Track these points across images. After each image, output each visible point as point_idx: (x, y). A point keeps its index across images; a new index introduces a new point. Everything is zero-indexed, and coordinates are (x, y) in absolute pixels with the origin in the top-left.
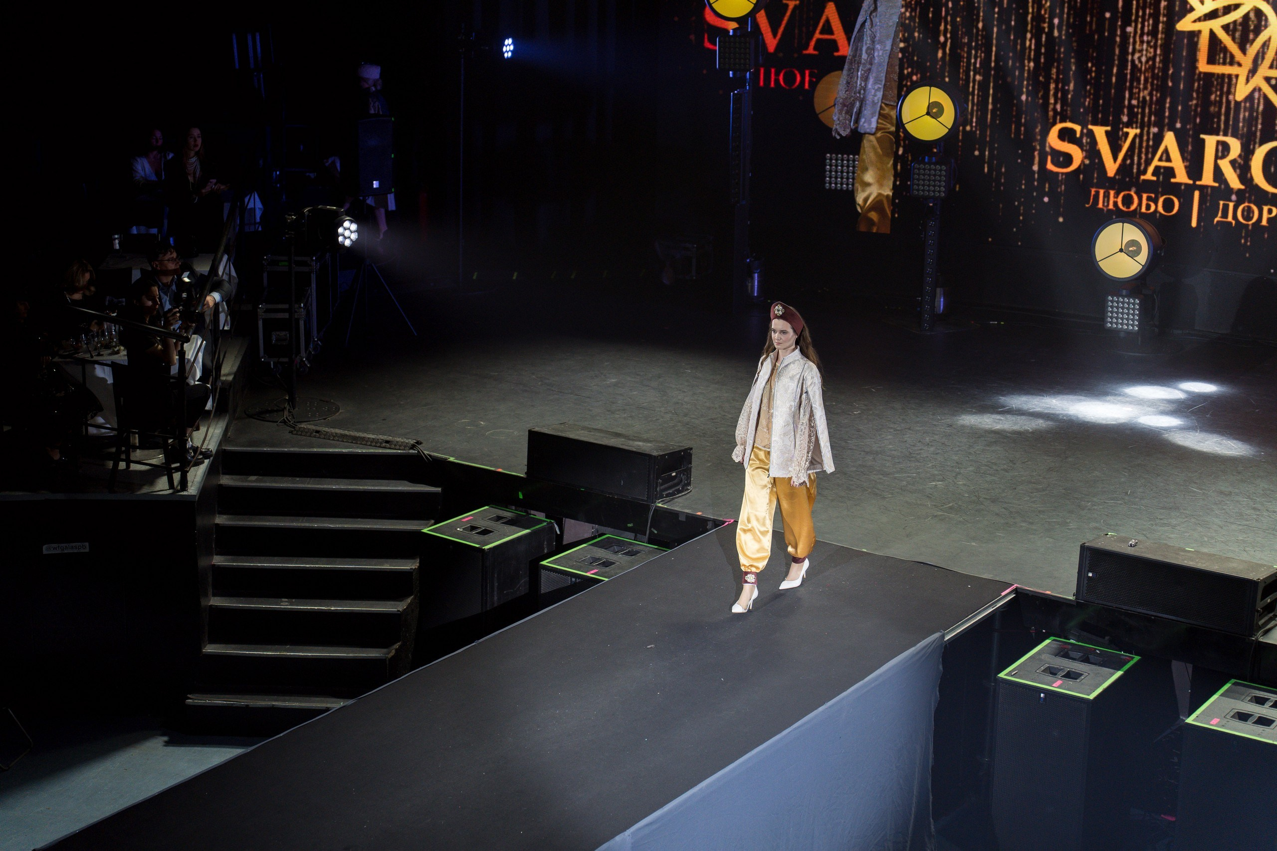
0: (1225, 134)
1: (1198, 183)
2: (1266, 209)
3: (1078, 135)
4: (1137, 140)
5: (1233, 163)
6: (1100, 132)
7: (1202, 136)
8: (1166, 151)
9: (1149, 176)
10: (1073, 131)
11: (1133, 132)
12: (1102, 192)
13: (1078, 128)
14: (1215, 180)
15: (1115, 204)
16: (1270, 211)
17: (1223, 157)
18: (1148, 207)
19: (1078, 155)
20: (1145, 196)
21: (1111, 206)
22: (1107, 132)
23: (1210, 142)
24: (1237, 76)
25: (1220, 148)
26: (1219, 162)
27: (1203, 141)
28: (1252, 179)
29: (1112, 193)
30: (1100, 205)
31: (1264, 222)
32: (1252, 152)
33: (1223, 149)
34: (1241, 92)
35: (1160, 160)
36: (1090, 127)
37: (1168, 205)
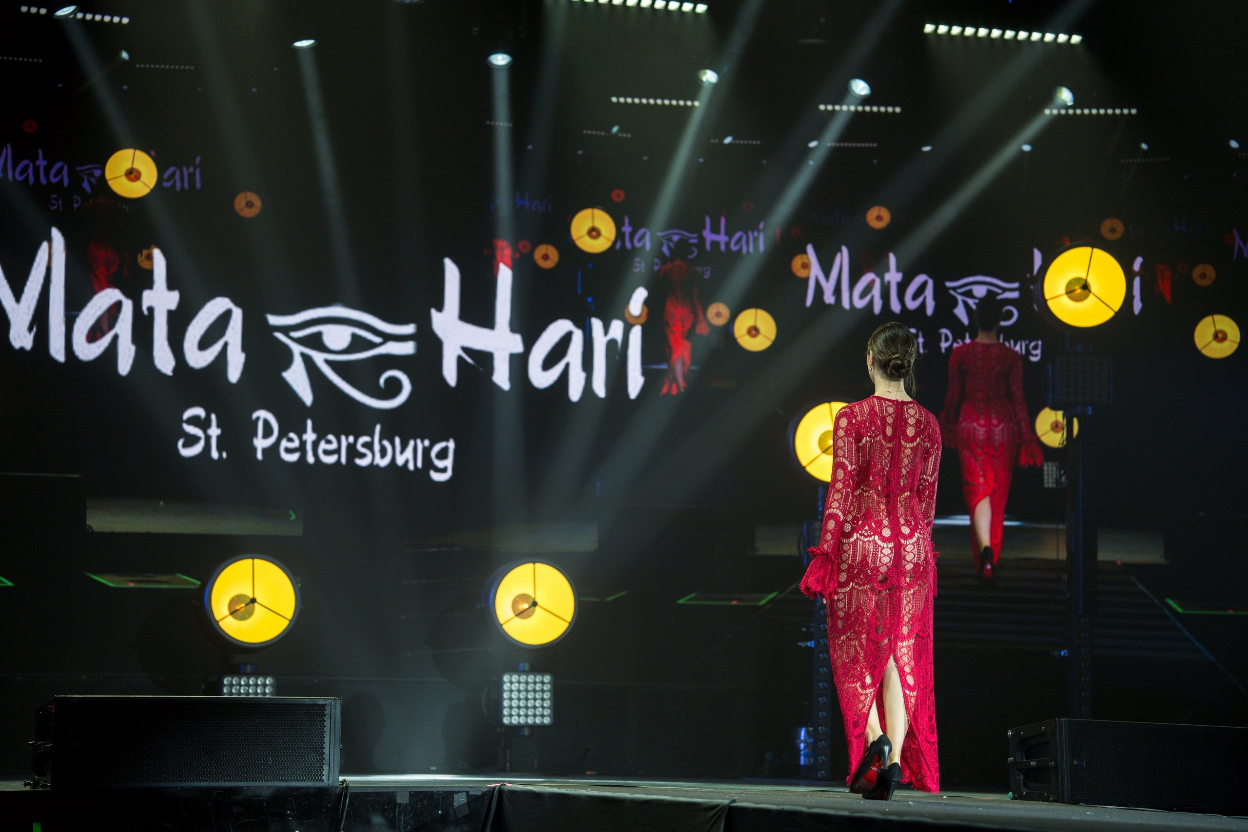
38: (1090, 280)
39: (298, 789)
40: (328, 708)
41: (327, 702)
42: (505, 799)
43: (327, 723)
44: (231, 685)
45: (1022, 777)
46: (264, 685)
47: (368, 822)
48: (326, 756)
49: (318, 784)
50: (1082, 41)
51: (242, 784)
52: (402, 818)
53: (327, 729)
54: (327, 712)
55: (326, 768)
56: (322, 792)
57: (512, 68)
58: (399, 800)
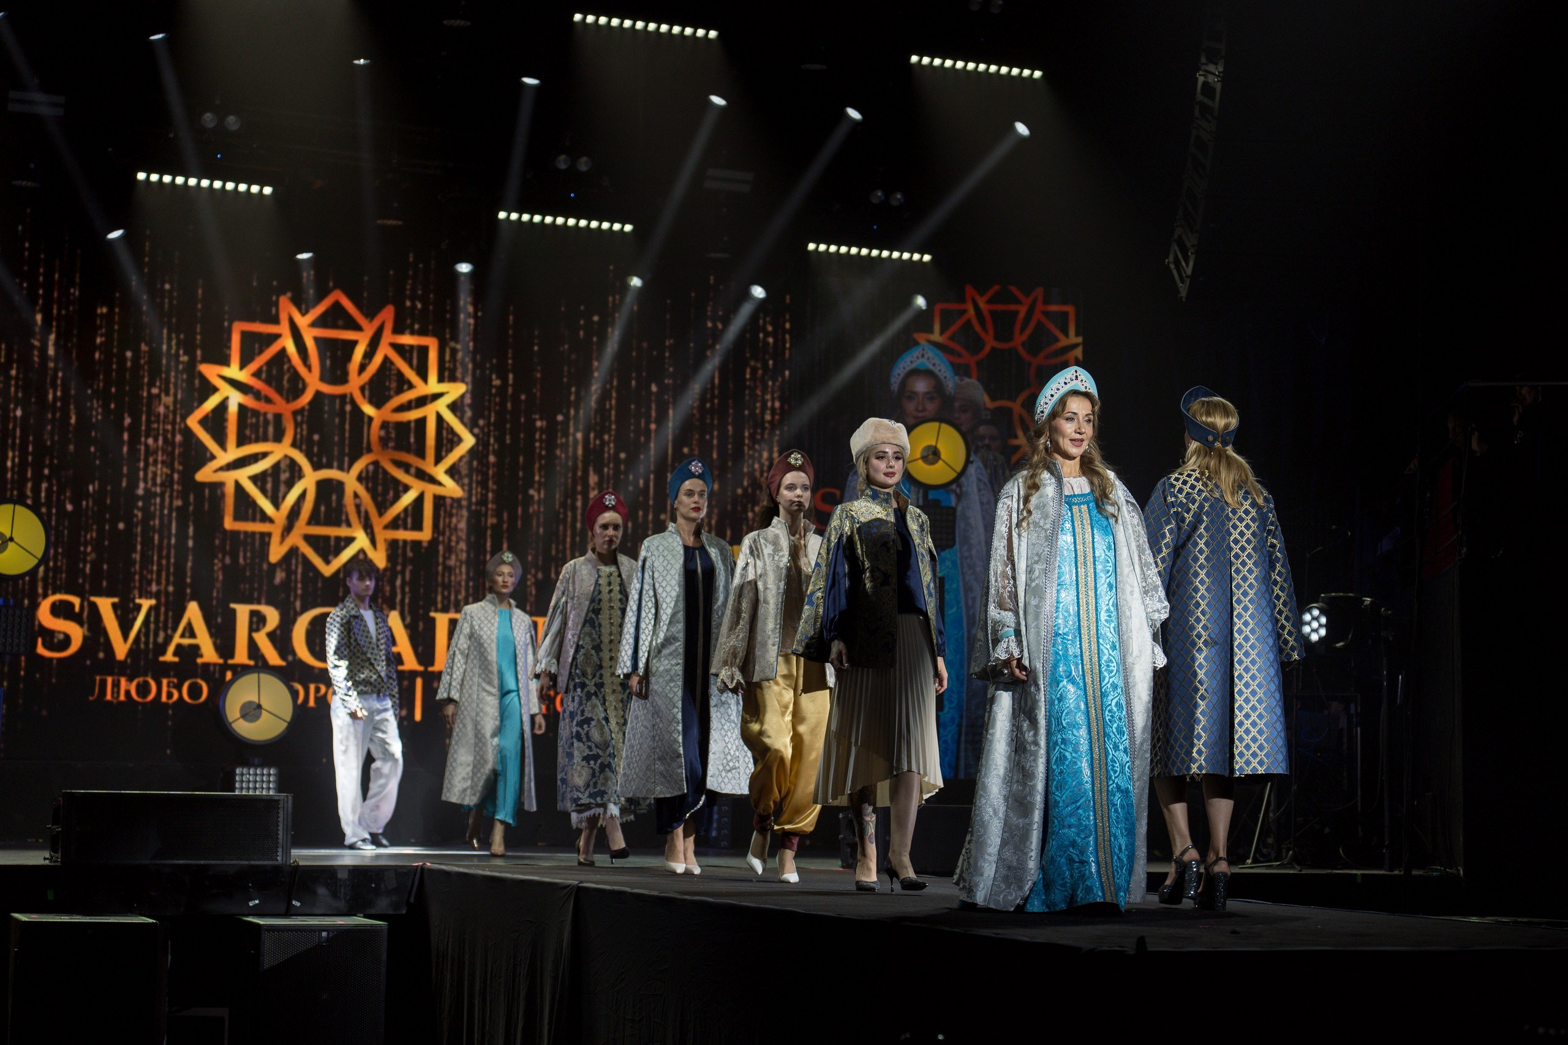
0: (259, 603)
1: (230, 662)
2: (312, 687)
3: (77, 609)
4: (153, 614)
5: (271, 636)
6: (105, 605)
7: (233, 606)
8: (189, 625)
9: (169, 657)
10: (71, 605)
11: (146, 604)
12: (110, 680)
13: (76, 601)
14: (250, 657)
15: (128, 693)
16: (318, 690)
17: (258, 630)
18: (170, 695)
19: (76, 633)
20: (165, 682)
21: (122, 697)
22: (114, 605)
23: (242, 611)
24: (269, 535)
25: (255, 619)
26: (255, 635)
27: (234, 611)
28: (294, 653)
29: (123, 681)
30: (109, 697)
31: (312, 703)
32: (294, 621)
33: (257, 621)
34: (276, 553)
35: (183, 636)
36: (93, 599)
37: (195, 691)
38: (939, 446)
39: (257, 866)
40: (281, 803)
41: (281, 798)
42: (426, 875)
43: (281, 815)
44: (242, 775)
45: (849, 850)
46: (269, 775)
47: (315, 893)
48: (280, 841)
49: (275, 863)
50: (932, 260)
51: (213, 862)
52: (342, 890)
53: (281, 819)
54: (281, 806)
55: (280, 850)
56: (277, 869)
57: (472, 275)
58: (339, 876)
